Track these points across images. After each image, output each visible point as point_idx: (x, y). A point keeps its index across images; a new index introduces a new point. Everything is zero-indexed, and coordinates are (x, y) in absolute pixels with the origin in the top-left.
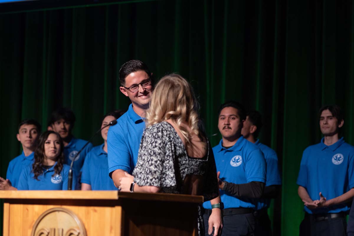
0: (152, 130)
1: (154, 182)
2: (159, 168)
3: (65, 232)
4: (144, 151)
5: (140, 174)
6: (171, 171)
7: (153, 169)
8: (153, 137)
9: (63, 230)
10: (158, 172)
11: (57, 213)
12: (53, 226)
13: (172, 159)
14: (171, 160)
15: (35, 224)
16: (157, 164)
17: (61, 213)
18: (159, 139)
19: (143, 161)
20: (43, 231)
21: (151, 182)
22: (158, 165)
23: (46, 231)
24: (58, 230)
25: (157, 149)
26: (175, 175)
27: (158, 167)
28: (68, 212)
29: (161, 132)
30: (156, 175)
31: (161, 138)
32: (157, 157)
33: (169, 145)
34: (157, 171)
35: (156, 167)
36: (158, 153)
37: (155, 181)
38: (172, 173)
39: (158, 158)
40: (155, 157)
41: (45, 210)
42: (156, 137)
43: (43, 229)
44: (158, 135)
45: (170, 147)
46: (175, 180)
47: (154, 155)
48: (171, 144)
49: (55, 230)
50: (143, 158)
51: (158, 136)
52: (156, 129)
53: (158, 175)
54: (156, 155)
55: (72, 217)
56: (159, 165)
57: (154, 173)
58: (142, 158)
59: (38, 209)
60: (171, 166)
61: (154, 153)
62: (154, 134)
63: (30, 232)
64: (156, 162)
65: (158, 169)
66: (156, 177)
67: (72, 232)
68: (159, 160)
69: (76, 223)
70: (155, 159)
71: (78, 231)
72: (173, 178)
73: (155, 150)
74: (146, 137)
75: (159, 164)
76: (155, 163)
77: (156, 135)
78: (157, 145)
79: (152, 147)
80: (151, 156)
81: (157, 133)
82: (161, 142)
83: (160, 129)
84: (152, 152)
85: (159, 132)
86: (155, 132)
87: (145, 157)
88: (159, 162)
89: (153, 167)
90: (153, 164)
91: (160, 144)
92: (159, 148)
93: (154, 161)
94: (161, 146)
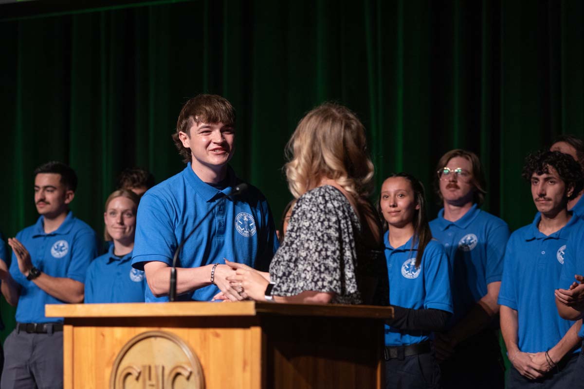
0: (314, 200)
3: (167, 372)
4: (306, 234)
6: (348, 267)
7: (330, 264)
8: (319, 211)
9: (163, 368)
11: (152, 339)
12: (147, 362)
13: (349, 248)
14: (348, 250)
15: (116, 360)
16: (335, 257)
17: (159, 339)
18: (331, 214)
19: (307, 250)
20: (130, 371)
23: (136, 371)
24: (156, 367)
25: (333, 231)
26: (356, 275)
28: (172, 338)
29: (330, 202)
30: (337, 275)
31: (334, 212)
32: (335, 244)
33: (343, 224)
35: (334, 260)
36: (335, 239)
37: (337, 284)
38: (350, 271)
39: (337, 246)
41: (133, 336)
42: (327, 211)
43: (130, 367)
44: (328, 208)
45: (345, 228)
46: (356, 283)
48: (347, 223)
49: (150, 368)
50: (306, 245)
52: (321, 198)
55: (179, 346)
57: (333, 271)
58: (304, 247)
59: (121, 334)
60: (349, 259)
61: (329, 238)
62: (322, 207)
63: (108, 372)
64: (334, 252)
66: (337, 278)
67: (179, 370)
69: (186, 355)
71: (189, 369)
72: (351, 280)
73: (329, 233)
74: (306, 212)
76: (332, 254)
77: (324, 207)
78: (331, 224)
79: (324, 227)
80: (324, 242)
81: (325, 205)
82: (337, 219)
83: (327, 198)
84: (325, 235)
85: (326, 202)
86: (321, 203)
87: (309, 244)
88: (338, 252)
89: (331, 261)
90: (329, 256)
91: (336, 223)
92: (337, 230)
93: (331, 251)
94: (337, 227)
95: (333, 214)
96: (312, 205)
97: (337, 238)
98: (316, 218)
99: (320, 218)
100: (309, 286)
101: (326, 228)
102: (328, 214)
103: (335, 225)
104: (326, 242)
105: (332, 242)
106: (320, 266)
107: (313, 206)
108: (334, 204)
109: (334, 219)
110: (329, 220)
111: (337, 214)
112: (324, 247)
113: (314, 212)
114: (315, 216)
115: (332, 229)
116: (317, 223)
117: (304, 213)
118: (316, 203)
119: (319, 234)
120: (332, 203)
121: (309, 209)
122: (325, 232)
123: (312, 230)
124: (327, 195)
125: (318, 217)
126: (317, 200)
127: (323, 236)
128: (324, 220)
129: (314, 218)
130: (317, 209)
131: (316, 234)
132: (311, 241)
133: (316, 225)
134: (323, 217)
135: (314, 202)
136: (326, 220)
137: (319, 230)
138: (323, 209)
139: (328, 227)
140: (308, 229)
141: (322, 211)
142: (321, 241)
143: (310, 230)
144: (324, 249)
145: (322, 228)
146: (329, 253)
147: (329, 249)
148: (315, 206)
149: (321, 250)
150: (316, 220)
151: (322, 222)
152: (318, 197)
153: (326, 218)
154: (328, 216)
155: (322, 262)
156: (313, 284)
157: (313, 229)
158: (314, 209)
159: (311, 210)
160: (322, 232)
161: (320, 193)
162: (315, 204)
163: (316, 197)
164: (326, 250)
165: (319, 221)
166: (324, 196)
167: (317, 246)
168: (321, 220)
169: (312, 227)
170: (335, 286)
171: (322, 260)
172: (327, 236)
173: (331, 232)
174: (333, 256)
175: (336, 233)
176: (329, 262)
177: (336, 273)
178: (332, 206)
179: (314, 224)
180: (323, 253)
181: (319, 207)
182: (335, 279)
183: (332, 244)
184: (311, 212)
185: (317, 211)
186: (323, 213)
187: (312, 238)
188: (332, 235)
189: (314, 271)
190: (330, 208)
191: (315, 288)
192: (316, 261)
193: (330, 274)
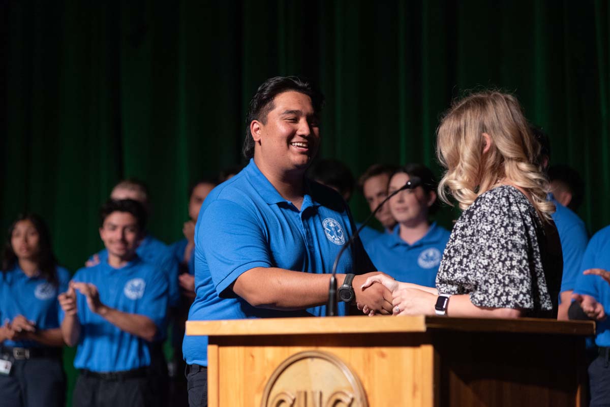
1: (523, 299)
7: (515, 276)
8: (502, 214)
10: (527, 280)
16: (522, 267)
18: (515, 218)
19: (489, 258)
21: (518, 302)
22: (524, 268)
25: (518, 238)
27: (525, 272)
29: (515, 205)
30: (524, 287)
31: (520, 217)
32: (521, 252)
34: (524, 279)
35: (521, 271)
37: (525, 298)
39: (523, 255)
42: (511, 214)
44: (512, 211)
50: (488, 253)
51: (512, 213)
52: (504, 199)
53: (527, 286)
56: (526, 268)
57: (520, 284)
58: (484, 253)
61: (514, 246)
62: (505, 210)
64: (520, 262)
65: (526, 274)
66: (524, 291)
68: (524, 258)
69: (347, 379)
70: (517, 257)
73: (514, 240)
74: (486, 214)
75: (526, 266)
76: (518, 264)
77: (508, 210)
78: (515, 229)
79: (508, 233)
80: (508, 251)
81: (508, 208)
82: (522, 224)
83: (512, 200)
84: (509, 242)
85: (510, 204)
87: (491, 252)
88: (524, 262)
89: (516, 272)
90: (514, 266)
91: (521, 228)
92: (522, 237)
93: (516, 261)
94: (523, 233)
95: (518, 218)
96: (494, 206)
97: (522, 245)
98: (498, 222)
99: (502, 223)
100: (491, 302)
101: (510, 235)
102: (512, 218)
103: (520, 230)
104: (511, 251)
105: (518, 250)
106: (504, 278)
108: (520, 208)
109: (519, 224)
110: (513, 225)
111: (524, 220)
112: (508, 256)
113: (496, 215)
114: (497, 220)
115: (517, 235)
116: (500, 228)
117: (484, 215)
118: (499, 206)
119: (503, 241)
120: (517, 206)
121: (490, 211)
122: (509, 238)
123: (494, 236)
124: (511, 197)
125: (500, 221)
126: (500, 202)
127: (506, 243)
128: (507, 225)
129: (496, 222)
130: (500, 212)
131: (499, 240)
132: (494, 249)
133: (498, 230)
134: (506, 221)
135: (496, 203)
136: (510, 225)
137: (502, 236)
138: (507, 213)
140: (489, 233)
141: (505, 214)
142: (505, 249)
143: (491, 236)
144: (509, 259)
145: (505, 234)
146: (514, 263)
147: (514, 259)
148: (497, 209)
149: (506, 260)
150: (499, 225)
151: (506, 228)
152: (501, 198)
153: (510, 222)
154: (512, 221)
155: (506, 273)
156: (496, 299)
157: (495, 235)
158: (497, 212)
159: (492, 212)
160: (506, 238)
161: (503, 194)
162: (497, 206)
163: (499, 198)
164: (511, 259)
165: (501, 226)
166: (508, 198)
167: (501, 255)
168: (505, 224)
169: (493, 232)
170: (521, 301)
171: (507, 271)
172: (511, 243)
173: (516, 238)
174: (518, 266)
175: (521, 240)
176: (515, 273)
177: (523, 285)
178: (518, 210)
179: (496, 229)
180: (508, 263)
181: (502, 210)
182: (521, 293)
183: (517, 252)
184: (492, 215)
185: (499, 214)
186: (507, 216)
187: (495, 245)
188: (517, 242)
189: (498, 284)
190: (515, 211)
191: (498, 305)
192: (500, 272)
193: (516, 287)
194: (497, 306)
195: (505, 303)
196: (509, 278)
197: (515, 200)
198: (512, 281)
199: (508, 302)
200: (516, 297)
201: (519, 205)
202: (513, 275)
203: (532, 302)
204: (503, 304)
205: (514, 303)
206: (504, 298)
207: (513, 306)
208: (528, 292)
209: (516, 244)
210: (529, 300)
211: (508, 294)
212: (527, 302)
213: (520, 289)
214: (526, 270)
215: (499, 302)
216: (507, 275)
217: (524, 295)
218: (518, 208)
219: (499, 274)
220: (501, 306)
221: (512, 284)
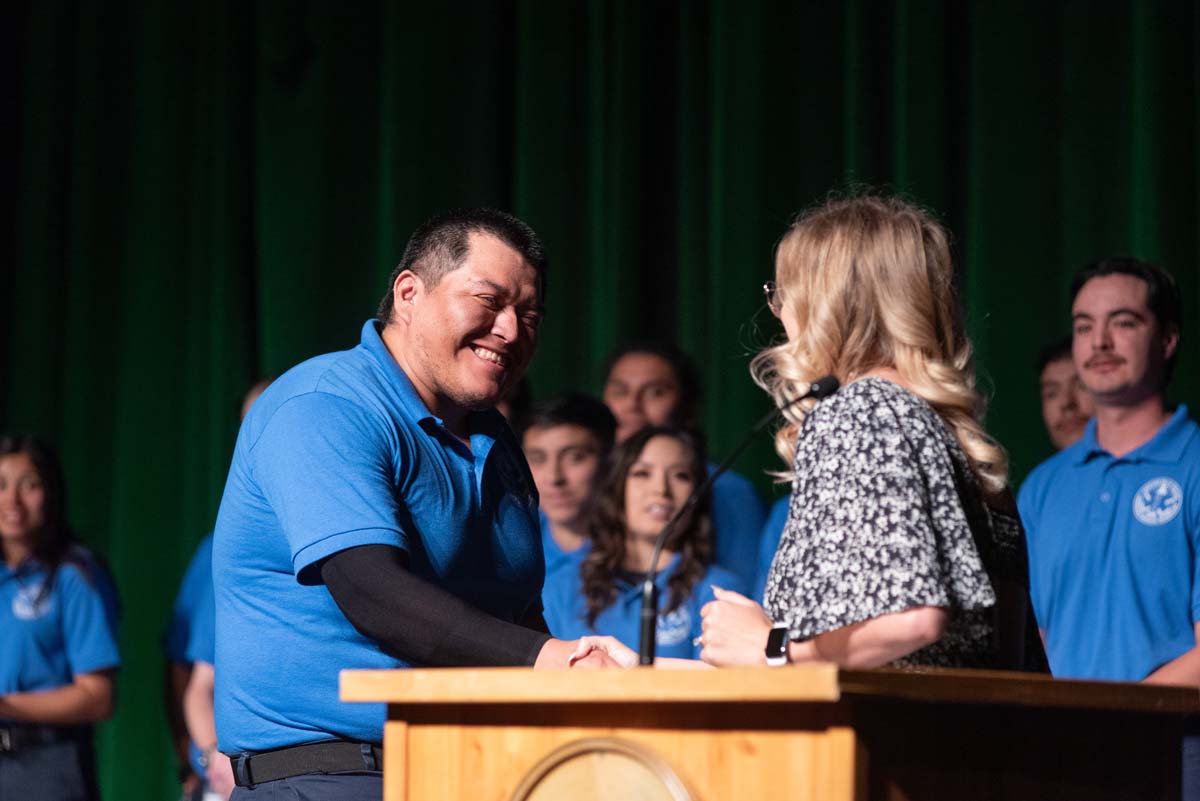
0: (842, 405)
1: (923, 589)
2: (924, 535)
4: (835, 488)
5: (843, 579)
6: (968, 546)
8: (858, 427)
10: (925, 550)
14: (958, 505)
16: (912, 524)
18: (887, 430)
19: (844, 524)
21: (912, 595)
22: (917, 526)
25: (897, 466)
27: (920, 533)
30: (922, 563)
31: (895, 425)
32: (906, 495)
33: (933, 447)
34: (920, 547)
35: (911, 532)
36: (906, 484)
37: (927, 586)
38: (974, 554)
39: (911, 499)
40: (898, 498)
42: (876, 424)
44: (878, 418)
45: (938, 456)
47: (893, 491)
50: (840, 514)
51: (880, 422)
52: (859, 399)
53: (928, 561)
54: (899, 490)
56: (922, 525)
57: (912, 557)
61: (890, 484)
62: (863, 418)
64: (907, 514)
65: (923, 539)
66: (924, 571)
68: (914, 506)
70: (898, 504)
72: (981, 576)
73: (889, 473)
74: (826, 438)
75: (920, 521)
76: (904, 519)
77: (870, 418)
78: (890, 451)
79: (874, 462)
80: (878, 495)
81: (869, 412)
82: (903, 439)
83: (876, 397)
84: (879, 480)
85: (874, 406)
86: (860, 410)
87: (846, 509)
88: (916, 513)
89: (902, 535)
90: (896, 525)
91: (901, 446)
92: (906, 463)
93: (899, 513)
94: (907, 455)
95: (891, 428)
96: (840, 417)
98: (851, 445)
99: (860, 444)
100: (861, 611)
101: (879, 463)
102: (879, 430)
103: (899, 451)
104: (884, 494)
106: (878, 554)
107: (843, 419)
108: (897, 408)
109: (894, 440)
110: (883, 444)
112: (880, 507)
113: (846, 432)
114: (849, 441)
115: (895, 460)
116: (857, 456)
117: (822, 443)
118: (849, 413)
119: (866, 480)
120: (890, 407)
121: (833, 428)
122: (877, 471)
123: (847, 475)
124: (873, 391)
125: (856, 441)
126: (851, 405)
127: (874, 481)
128: (872, 446)
129: (847, 446)
130: (853, 425)
131: (858, 482)
132: (851, 501)
133: (854, 461)
134: (868, 439)
135: (843, 410)
136: (877, 444)
137: (863, 471)
138: (868, 422)
139: (882, 460)
140: (836, 474)
141: (863, 426)
142: (872, 495)
143: (843, 476)
144: (882, 512)
145: (869, 465)
146: (895, 518)
147: (893, 510)
148: (848, 419)
149: (876, 515)
150: (854, 450)
151: (868, 452)
153: (876, 440)
154: (879, 436)
155: (881, 543)
156: (870, 600)
157: (850, 472)
158: (846, 425)
159: (837, 430)
160: (871, 473)
161: (856, 389)
162: (846, 415)
163: (848, 399)
164: (888, 512)
165: (859, 450)
168: (865, 445)
169: (845, 469)
170: (919, 592)
171: (881, 538)
172: (884, 479)
173: (894, 468)
174: (904, 523)
175: (905, 470)
176: (899, 539)
177: (919, 559)
178: (890, 412)
179: (849, 461)
180: (882, 521)
181: (858, 420)
182: (918, 575)
183: (899, 495)
184: (838, 434)
185: (852, 429)
186: (868, 429)
187: (851, 494)
188: (896, 475)
189: (868, 569)
190: (886, 417)
191: (875, 611)
192: (868, 543)
193: (906, 566)
194: (874, 614)
195: (888, 603)
196: (888, 551)
197: (883, 396)
198: (895, 555)
199: (892, 599)
200: (909, 585)
201: (892, 403)
202: (895, 543)
203: (943, 593)
204: (886, 607)
205: (905, 598)
206: (883, 595)
207: (904, 604)
208: (931, 573)
209: (894, 478)
210: (934, 589)
211: (890, 583)
212: (931, 594)
213: (915, 568)
214: (921, 529)
215: (875, 604)
216: (883, 546)
217: (925, 579)
218: (892, 409)
219: (868, 549)
220: (883, 611)
221: (897, 562)
